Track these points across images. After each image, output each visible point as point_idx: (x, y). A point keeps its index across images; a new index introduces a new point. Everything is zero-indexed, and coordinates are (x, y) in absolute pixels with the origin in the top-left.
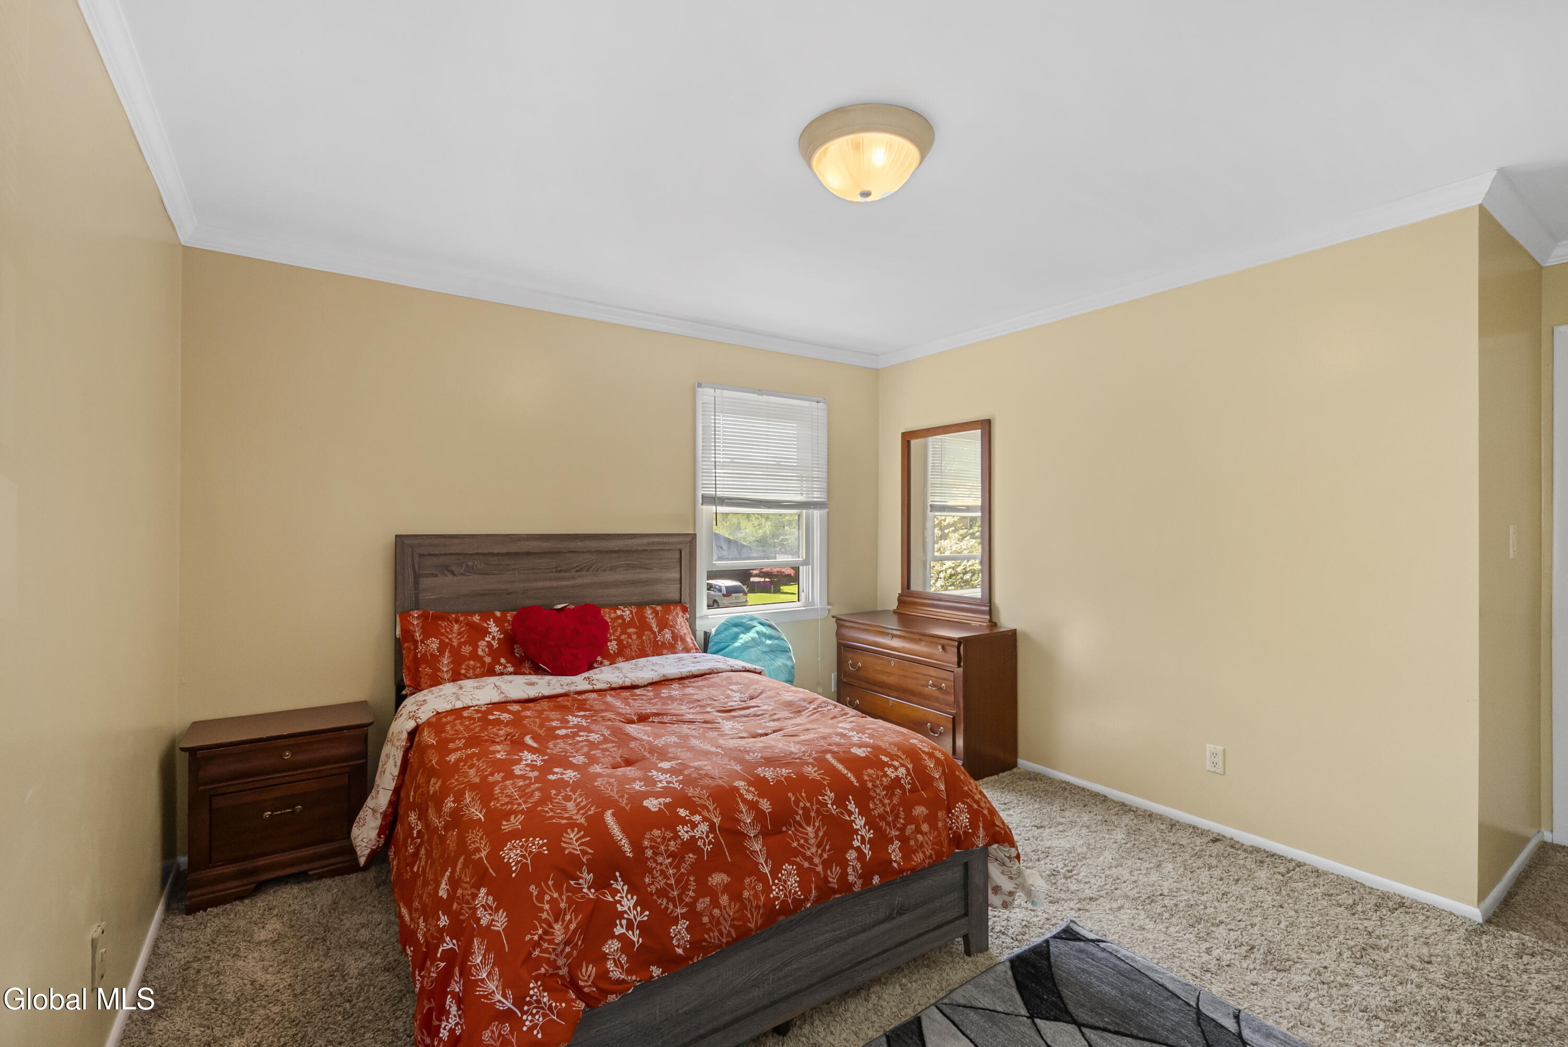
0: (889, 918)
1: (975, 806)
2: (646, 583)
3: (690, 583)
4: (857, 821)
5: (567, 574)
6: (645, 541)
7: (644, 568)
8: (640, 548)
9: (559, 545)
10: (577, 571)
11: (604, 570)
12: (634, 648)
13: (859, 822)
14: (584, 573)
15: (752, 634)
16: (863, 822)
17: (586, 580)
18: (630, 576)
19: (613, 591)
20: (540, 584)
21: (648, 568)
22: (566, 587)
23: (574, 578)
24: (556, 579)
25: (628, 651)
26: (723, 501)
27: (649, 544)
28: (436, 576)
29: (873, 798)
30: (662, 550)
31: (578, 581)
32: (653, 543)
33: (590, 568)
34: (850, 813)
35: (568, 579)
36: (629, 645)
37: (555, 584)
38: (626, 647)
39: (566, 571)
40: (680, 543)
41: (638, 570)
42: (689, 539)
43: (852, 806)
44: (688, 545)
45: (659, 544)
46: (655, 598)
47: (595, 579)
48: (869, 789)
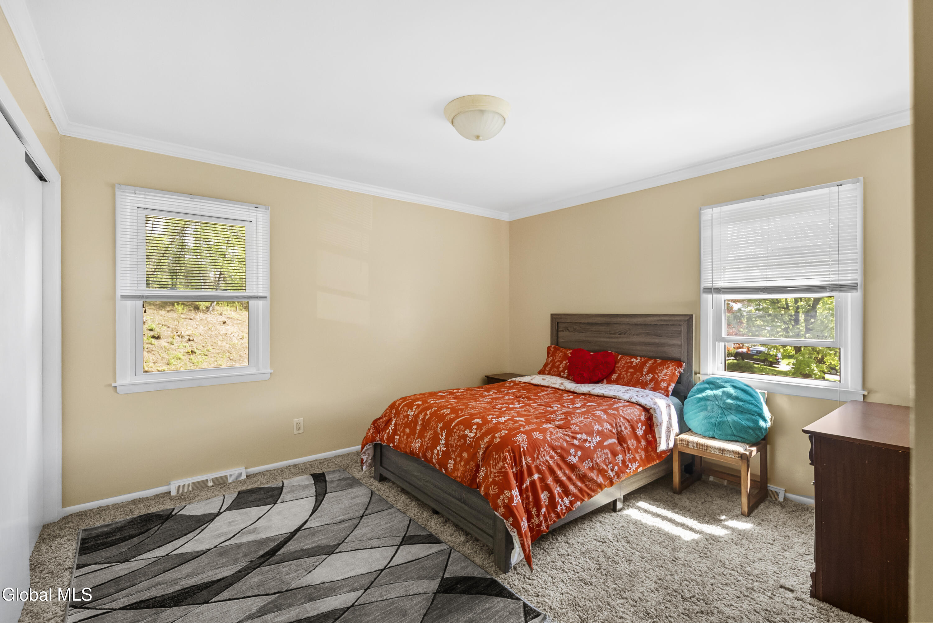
0: (459, 500)
1: (489, 473)
2: (658, 345)
3: (688, 349)
4: (443, 441)
5: (613, 335)
6: (656, 318)
7: (657, 336)
8: (653, 323)
9: (608, 320)
10: (619, 334)
11: (633, 335)
12: (626, 380)
13: (443, 442)
14: (622, 336)
15: (719, 392)
16: (444, 442)
17: (625, 340)
18: (648, 340)
19: (638, 348)
20: (602, 339)
21: (659, 336)
22: (613, 342)
23: (617, 338)
24: (609, 338)
25: (621, 381)
26: (719, 290)
27: (658, 321)
28: (563, 331)
29: (452, 436)
30: (667, 325)
31: (620, 340)
32: (662, 320)
33: (626, 333)
34: (442, 436)
35: (615, 338)
36: (624, 378)
37: (608, 340)
38: (621, 379)
39: (614, 334)
40: (680, 321)
41: (653, 337)
42: (687, 318)
43: (444, 434)
44: (686, 322)
45: (665, 321)
46: (665, 355)
47: (628, 340)
48: (453, 432)
